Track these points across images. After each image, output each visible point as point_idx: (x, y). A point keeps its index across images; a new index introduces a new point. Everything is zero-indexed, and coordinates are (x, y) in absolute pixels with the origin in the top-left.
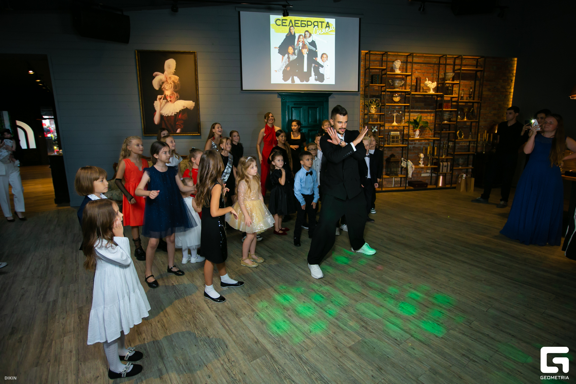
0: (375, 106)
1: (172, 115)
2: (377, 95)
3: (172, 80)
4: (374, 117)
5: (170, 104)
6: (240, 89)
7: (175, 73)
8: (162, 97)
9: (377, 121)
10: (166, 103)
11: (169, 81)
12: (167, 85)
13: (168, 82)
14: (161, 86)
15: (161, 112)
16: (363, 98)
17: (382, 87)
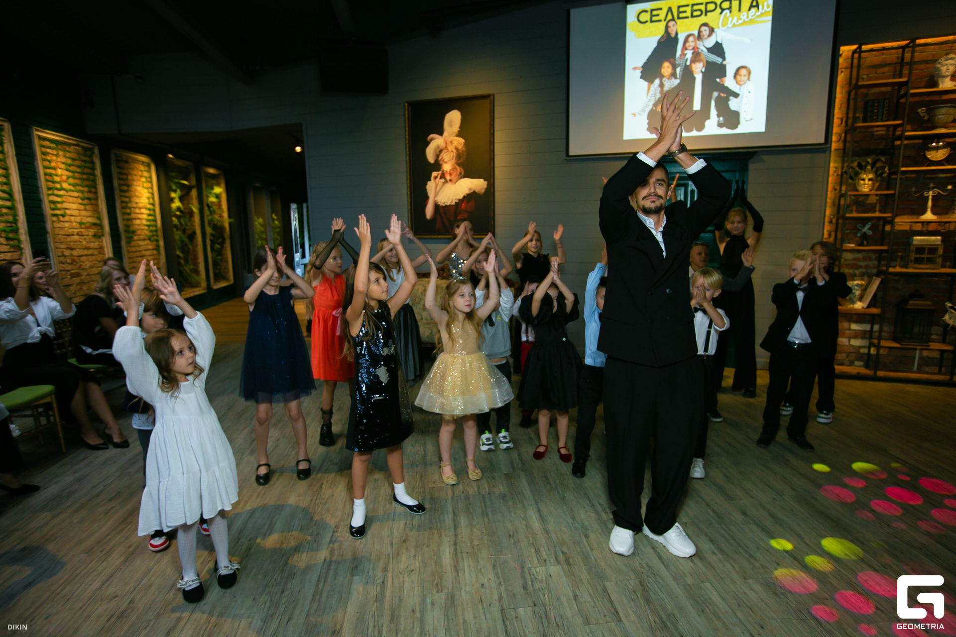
0: (871, 176)
1: (452, 204)
2: (881, 147)
3: (454, 145)
4: (869, 202)
5: (449, 185)
6: (564, 154)
7: (459, 134)
8: (438, 174)
9: (874, 212)
10: (444, 183)
11: (450, 148)
12: (447, 155)
13: (448, 149)
14: (438, 156)
15: (436, 199)
16: (840, 157)
17: (896, 127)
